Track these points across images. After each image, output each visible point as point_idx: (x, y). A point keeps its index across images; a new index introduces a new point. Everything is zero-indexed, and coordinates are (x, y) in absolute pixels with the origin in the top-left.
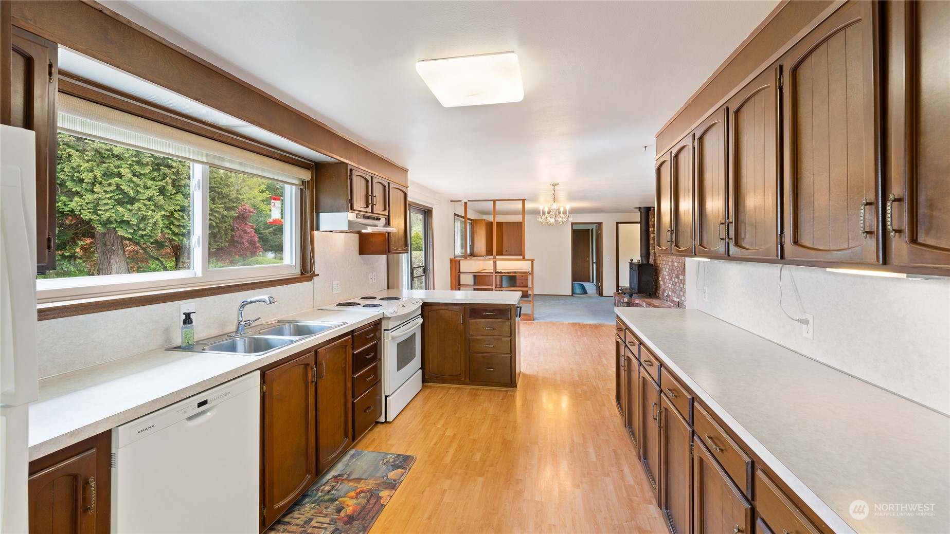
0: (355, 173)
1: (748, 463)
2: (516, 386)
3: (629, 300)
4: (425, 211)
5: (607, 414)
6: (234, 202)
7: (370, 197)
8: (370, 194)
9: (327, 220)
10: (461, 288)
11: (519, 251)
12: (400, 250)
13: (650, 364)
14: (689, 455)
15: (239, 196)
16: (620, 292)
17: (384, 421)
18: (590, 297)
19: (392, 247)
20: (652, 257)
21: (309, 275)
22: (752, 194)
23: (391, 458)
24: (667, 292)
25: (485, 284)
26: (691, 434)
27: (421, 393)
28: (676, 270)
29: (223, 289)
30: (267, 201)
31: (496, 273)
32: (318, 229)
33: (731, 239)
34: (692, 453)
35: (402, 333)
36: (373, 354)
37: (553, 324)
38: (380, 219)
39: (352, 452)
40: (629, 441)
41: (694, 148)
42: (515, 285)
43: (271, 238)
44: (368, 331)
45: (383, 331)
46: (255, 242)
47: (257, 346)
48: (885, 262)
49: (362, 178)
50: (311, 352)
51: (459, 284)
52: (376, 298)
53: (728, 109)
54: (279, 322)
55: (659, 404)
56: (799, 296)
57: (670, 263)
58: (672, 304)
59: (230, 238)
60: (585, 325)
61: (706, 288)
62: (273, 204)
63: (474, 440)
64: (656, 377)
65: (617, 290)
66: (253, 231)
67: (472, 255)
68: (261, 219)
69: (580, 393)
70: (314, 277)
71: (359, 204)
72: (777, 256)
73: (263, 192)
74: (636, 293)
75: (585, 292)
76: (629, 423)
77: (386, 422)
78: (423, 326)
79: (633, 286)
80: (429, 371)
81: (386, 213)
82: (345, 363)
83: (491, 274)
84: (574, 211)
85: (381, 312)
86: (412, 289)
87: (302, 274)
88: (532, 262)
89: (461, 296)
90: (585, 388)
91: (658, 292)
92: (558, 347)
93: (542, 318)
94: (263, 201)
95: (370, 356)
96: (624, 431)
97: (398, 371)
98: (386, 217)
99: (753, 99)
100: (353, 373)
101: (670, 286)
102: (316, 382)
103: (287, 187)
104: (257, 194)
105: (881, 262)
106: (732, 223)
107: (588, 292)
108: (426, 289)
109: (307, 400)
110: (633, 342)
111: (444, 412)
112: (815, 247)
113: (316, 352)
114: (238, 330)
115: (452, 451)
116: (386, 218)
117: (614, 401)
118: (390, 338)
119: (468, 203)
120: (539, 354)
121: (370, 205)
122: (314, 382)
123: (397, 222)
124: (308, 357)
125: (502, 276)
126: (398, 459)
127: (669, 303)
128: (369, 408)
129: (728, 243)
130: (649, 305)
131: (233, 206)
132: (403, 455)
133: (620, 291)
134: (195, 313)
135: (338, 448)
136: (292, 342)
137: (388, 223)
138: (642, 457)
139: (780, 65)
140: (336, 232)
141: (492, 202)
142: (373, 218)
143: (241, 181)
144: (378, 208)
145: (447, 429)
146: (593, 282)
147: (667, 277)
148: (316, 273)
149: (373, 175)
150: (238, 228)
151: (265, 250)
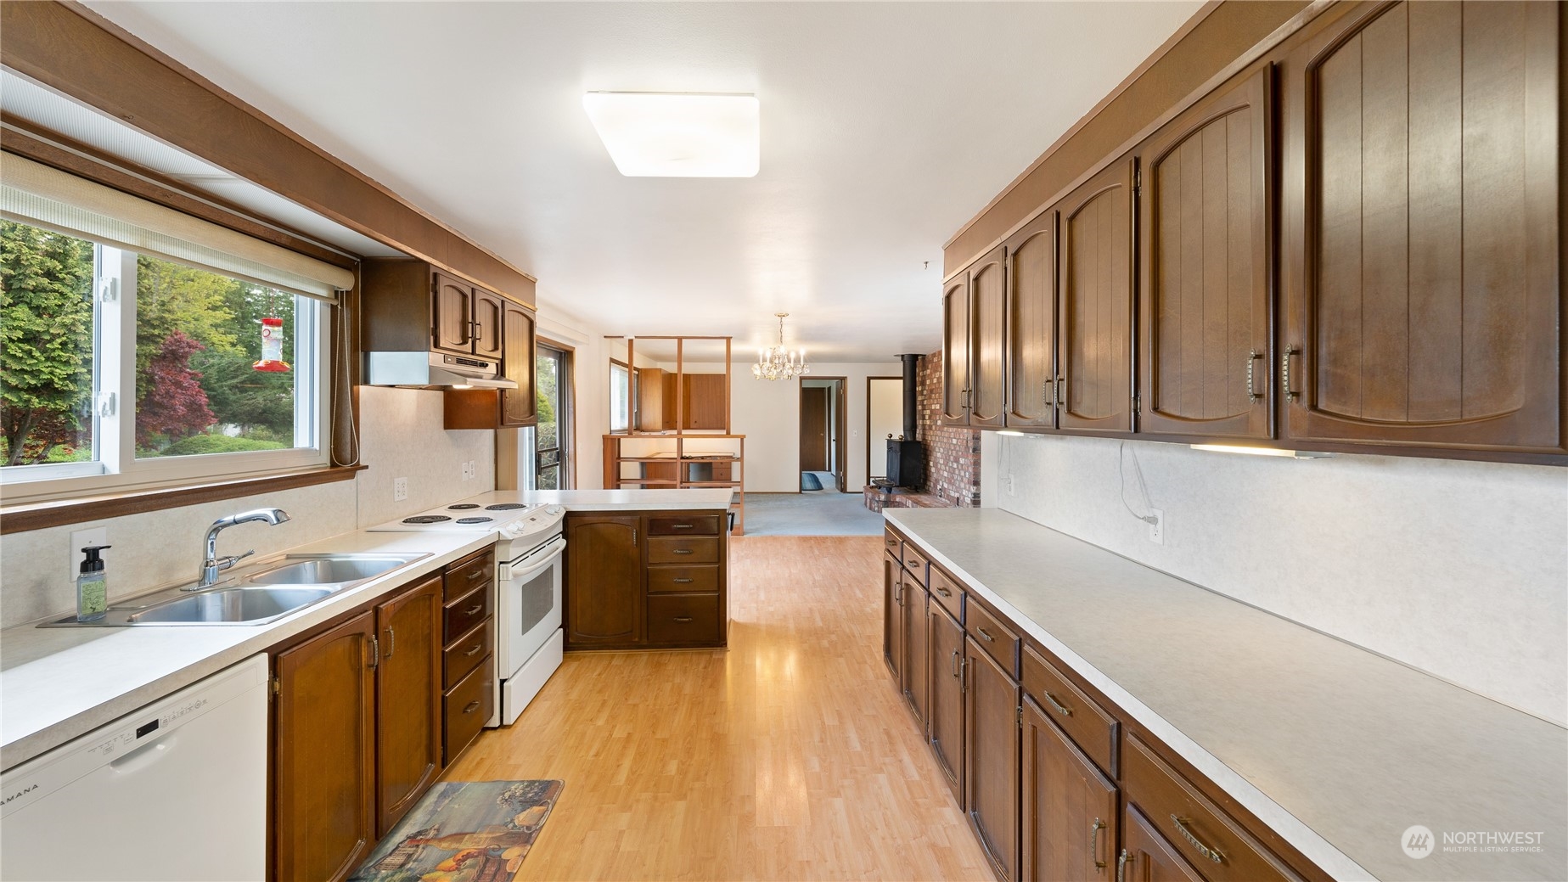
0: (443, 282)
1: (1113, 726)
2: (726, 644)
3: (887, 497)
4: (561, 353)
5: (871, 675)
6: (154, 327)
7: (470, 325)
8: (470, 320)
9: (384, 365)
10: (621, 485)
11: (718, 421)
12: (522, 421)
13: (946, 593)
14: (1015, 724)
15: (166, 315)
16: (874, 485)
17: (497, 724)
18: (827, 494)
19: (507, 415)
20: (919, 431)
21: (348, 467)
22: (1093, 340)
23: (517, 789)
24: (941, 482)
25: (662, 477)
26: (1017, 693)
27: (561, 670)
28: (955, 449)
29: (170, 497)
30: (224, 326)
31: (682, 458)
32: (366, 382)
33: (1062, 403)
34: (1019, 722)
35: (529, 568)
36: (479, 607)
37: (774, 538)
38: (487, 365)
39: (441, 787)
40: (907, 714)
41: (1006, 268)
42: (710, 479)
43: (232, 397)
44: (471, 566)
45: (496, 564)
46: (200, 405)
47: (248, 608)
48: (1277, 436)
49: (454, 290)
50: (366, 611)
51: (619, 479)
52: (477, 506)
53: (1058, 214)
54: (289, 557)
55: (964, 652)
56: (1144, 485)
57: (945, 440)
58: (948, 502)
59: (143, 397)
60: (823, 540)
61: (1012, 476)
62: (265, 333)
63: (664, 740)
64: (957, 612)
65: (868, 483)
66: (196, 384)
67: (639, 428)
68: (211, 361)
69: (827, 645)
70: (359, 472)
71: (449, 335)
72: (1130, 429)
73: (215, 308)
74: (898, 486)
75: (819, 487)
76: (906, 687)
77: (502, 726)
78: (565, 553)
79: (893, 476)
80: (577, 631)
81: (498, 354)
82: (430, 628)
83: (675, 461)
84: (812, 359)
85: (495, 530)
86: (537, 488)
87: (333, 465)
88: (742, 440)
89: (621, 499)
90: (834, 637)
91: (928, 483)
92: (787, 575)
93: (756, 530)
94: (216, 326)
95: (474, 611)
96: (897, 700)
97: (523, 633)
98: (497, 361)
99: (1095, 202)
100: (444, 645)
101: (946, 474)
102: (377, 666)
103: (304, 301)
104: (202, 312)
105: (1272, 436)
106: (1062, 380)
107: (823, 486)
108: (561, 488)
109: (358, 700)
110: (915, 562)
111: (606, 698)
112: (1183, 415)
113: (377, 611)
114: (204, 578)
115: (627, 763)
116: (497, 364)
117: (880, 653)
118: (511, 577)
119: (636, 342)
120: (758, 588)
121: (470, 341)
122: (373, 666)
123: (516, 372)
124: (363, 621)
125: (688, 464)
126: (531, 789)
127: (944, 500)
128: (471, 705)
129: (1057, 410)
130: (917, 503)
131: (153, 335)
132: (539, 781)
133: (872, 484)
134: (109, 547)
135: (416, 783)
136: (327, 595)
137: (501, 373)
138: (931, 736)
139: (1135, 158)
140: (400, 387)
141: (677, 340)
142: (474, 364)
143: (165, 285)
144: (485, 346)
145: (614, 727)
146: (830, 470)
147: (941, 461)
148: (362, 463)
149: (475, 287)
150: (162, 378)
151: (221, 422)
